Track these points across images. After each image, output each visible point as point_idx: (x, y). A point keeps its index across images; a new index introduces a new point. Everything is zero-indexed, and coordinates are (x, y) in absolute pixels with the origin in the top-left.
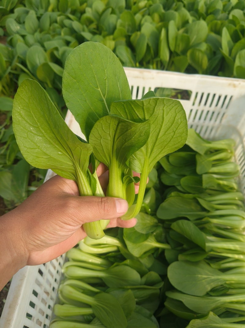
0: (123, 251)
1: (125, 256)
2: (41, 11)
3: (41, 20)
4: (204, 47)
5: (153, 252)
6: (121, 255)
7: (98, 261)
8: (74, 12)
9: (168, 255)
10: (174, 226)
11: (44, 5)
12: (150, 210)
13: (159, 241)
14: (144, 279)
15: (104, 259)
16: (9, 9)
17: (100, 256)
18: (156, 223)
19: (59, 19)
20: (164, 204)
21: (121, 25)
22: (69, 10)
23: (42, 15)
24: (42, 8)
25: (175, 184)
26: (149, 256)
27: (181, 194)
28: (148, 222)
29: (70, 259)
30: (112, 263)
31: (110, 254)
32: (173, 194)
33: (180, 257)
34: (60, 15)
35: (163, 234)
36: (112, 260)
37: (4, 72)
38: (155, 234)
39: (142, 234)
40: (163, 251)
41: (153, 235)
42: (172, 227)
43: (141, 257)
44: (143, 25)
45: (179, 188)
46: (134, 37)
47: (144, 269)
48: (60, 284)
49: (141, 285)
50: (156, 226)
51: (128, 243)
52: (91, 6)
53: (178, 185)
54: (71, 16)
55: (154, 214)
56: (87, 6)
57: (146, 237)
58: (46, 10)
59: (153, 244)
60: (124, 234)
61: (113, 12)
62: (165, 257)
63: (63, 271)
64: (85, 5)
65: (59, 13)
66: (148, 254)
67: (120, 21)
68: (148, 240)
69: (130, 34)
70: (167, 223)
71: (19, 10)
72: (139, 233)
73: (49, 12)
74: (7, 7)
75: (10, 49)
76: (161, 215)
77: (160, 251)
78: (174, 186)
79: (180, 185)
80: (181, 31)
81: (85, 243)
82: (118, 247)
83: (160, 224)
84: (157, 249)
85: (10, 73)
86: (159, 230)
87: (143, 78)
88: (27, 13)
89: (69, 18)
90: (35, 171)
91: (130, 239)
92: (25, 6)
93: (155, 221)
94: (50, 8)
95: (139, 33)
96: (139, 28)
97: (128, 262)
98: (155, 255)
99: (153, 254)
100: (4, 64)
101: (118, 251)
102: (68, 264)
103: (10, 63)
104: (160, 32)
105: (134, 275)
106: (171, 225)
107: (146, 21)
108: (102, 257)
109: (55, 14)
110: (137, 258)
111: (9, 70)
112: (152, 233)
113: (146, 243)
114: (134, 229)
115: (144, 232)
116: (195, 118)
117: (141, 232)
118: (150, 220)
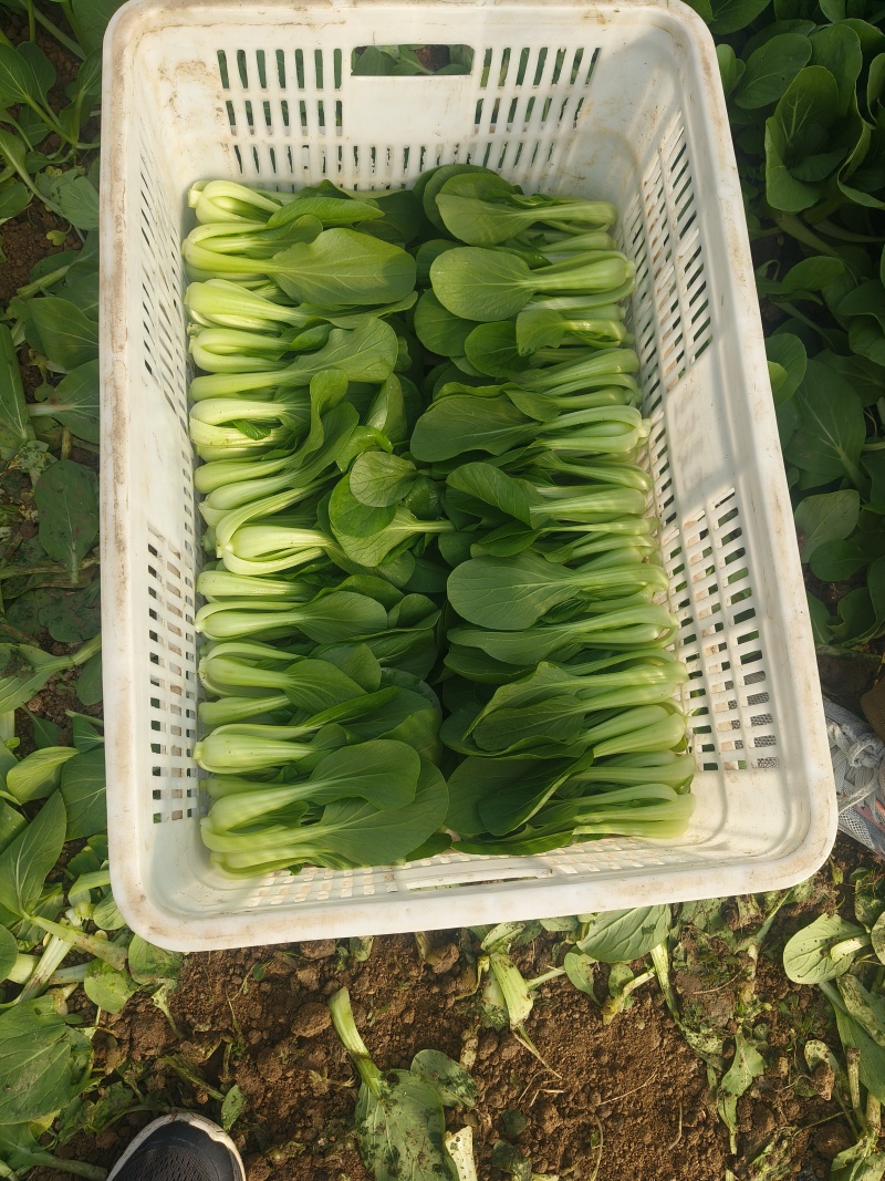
0: (335, 556)
1: (342, 567)
5: (410, 546)
6: (334, 566)
7: (280, 588)
9: (446, 548)
10: (455, 479)
12: (390, 443)
13: (422, 517)
14: (395, 614)
15: (292, 580)
17: (280, 576)
18: (410, 471)
20: (427, 418)
25: (450, 355)
26: (402, 557)
27: (468, 388)
28: (391, 471)
29: (209, 598)
30: (317, 589)
31: (306, 569)
32: (446, 389)
33: (475, 549)
35: (433, 497)
36: (313, 581)
38: (409, 500)
39: (378, 510)
40: (435, 536)
41: (405, 504)
42: (448, 481)
43: (381, 564)
45: (460, 365)
47: (392, 590)
48: (199, 658)
49: (389, 628)
50: (412, 479)
51: (344, 539)
53: (459, 357)
55: (402, 449)
57: (388, 514)
59: (407, 526)
60: (332, 522)
62: (439, 552)
63: (199, 627)
66: (399, 553)
68: (395, 520)
70: (437, 470)
72: (370, 508)
77: (427, 540)
78: (450, 361)
79: (464, 356)
81: (236, 554)
82: (322, 548)
83: (420, 473)
84: (421, 535)
86: (422, 488)
91: (346, 529)
93: (409, 465)
97: (351, 581)
98: (417, 551)
99: (411, 550)
101: (324, 557)
102: (206, 611)
105: (371, 610)
106: (446, 476)
108: (286, 577)
110: (372, 568)
112: (403, 500)
113: (390, 528)
114: (357, 502)
115: (382, 504)
116: (494, 119)
117: (374, 505)
118: (395, 467)
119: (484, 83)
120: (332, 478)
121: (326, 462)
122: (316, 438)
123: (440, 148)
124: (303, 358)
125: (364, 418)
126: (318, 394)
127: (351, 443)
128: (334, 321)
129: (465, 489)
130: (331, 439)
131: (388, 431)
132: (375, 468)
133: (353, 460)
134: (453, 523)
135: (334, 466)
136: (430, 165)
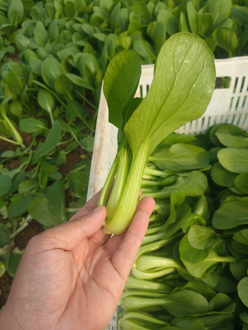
0: (182, 272)
1: (185, 278)
2: (48, 20)
3: (50, 29)
4: (230, 23)
5: (215, 268)
6: (180, 277)
7: (156, 286)
8: (81, 15)
9: (234, 270)
10: (237, 237)
11: (50, 13)
12: (204, 221)
13: (220, 255)
14: (212, 304)
15: (161, 283)
16: (16, 25)
17: (156, 280)
18: (213, 234)
19: (67, 24)
20: (219, 211)
21: (134, 18)
22: (77, 13)
23: (49, 24)
24: (48, 17)
25: (228, 186)
26: (212, 274)
27: (239, 198)
28: (204, 234)
30: (173, 288)
31: (168, 278)
32: (228, 199)
34: (68, 21)
35: (224, 246)
36: (171, 283)
37: (22, 91)
38: (214, 246)
39: (200, 250)
40: (228, 265)
41: (212, 248)
42: (234, 238)
43: (203, 277)
44: (158, 13)
45: (233, 190)
46: (151, 28)
47: (210, 290)
48: (118, 319)
49: (209, 311)
50: (213, 237)
51: (186, 264)
52: (98, 5)
53: (232, 187)
54: (79, 19)
55: (209, 224)
56: (94, 5)
57: (206, 252)
58: (53, 18)
59: (214, 259)
60: (181, 255)
61: (123, 6)
62: (230, 273)
64: (92, 4)
65: (66, 19)
66: (210, 272)
67: (132, 14)
68: (209, 256)
69: (145, 26)
70: (227, 233)
71: (26, 24)
72: (196, 249)
73: (57, 20)
74: (14, 23)
75: (24, 65)
76: (217, 224)
77: (224, 266)
78: (227, 189)
79: (234, 186)
80: (201, 11)
81: (137, 269)
82: (175, 268)
83: (217, 235)
84: (220, 264)
85: (28, 92)
86: (219, 241)
88: (34, 24)
89: (78, 22)
90: (70, 191)
91: (187, 259)
92: (31, 18)
93: (212, 231)
94: (57, 16)
95: (155, 23)
96: (154, 17)
97: (189, 285)
98: (218, 271)
99: (216, 270)
100: (21, 83)
101: (176, 272)
103: (26, 81)
104: (178, 17)
105: (200, 300)
106: (232, 236)
107: (160, 8)
108: (159, 281)
109: (63, 20)
110: (199, 279)
111: (26, 88)
112: (211, 247)
113: (207, 259)
114: (191, 246)
115: (202, 248)
116: (237, 106)
117: (199, 248)
118: (206, 232)
119: (234, 92)
120: (180, 236)
121: (177, 228)
122: (172, 219)
123: (216, 117)
124: (166, 188)
125: (193, 210)
126: (173, 201)
127: (188, 220)
128: (179, 174)
129: (243, 241)
130: (179, 218)
131: (204, 216)
132: (197, 232)
133: (189, 228)
134: (235, 259)
135: (181, 230)
136: (212, 124)
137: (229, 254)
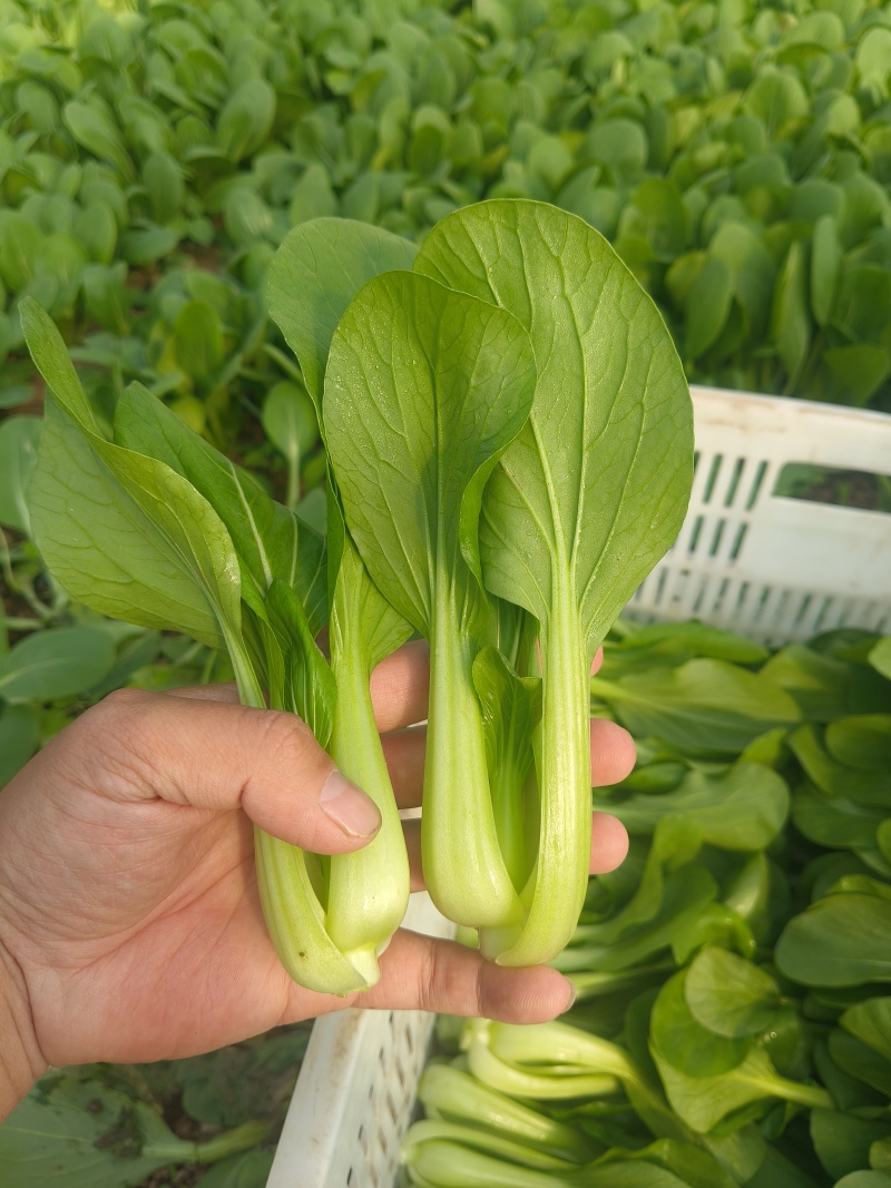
0: (643, 1099)
1: (650, 1122)
2: (346, 168)
3: (349, 196)
5: (758, 1115)
6: (633, 1115)
7: (538, 1127)
8: (459, 175)
9: (825, 1135)
10: (857, 1018)
11: (357, 149)
12: (752, 943)
13: (783, 1072)
15: (559, 1121)
16: (237, 155)
17: (544, 1107)
18: (771, 995)
19: (409, 196)
20: (807, 921)
21: (637, 227)
22: (446, 166)
23: (349, 182)
24: (349, 154)
25: (854, 844)
26: (744, 1132)
27: (883, 888)
28: (741, 987)
29: (431, 1111)
31: (589, 1108)
32: (847, 883)
33: (877, 1152)
34: (412, 184)
35: (801, 1044)
36: (595, 1131)
37: (216, 371)
38: (767, 1038)
39: (720, 1039)
40: (803, 1116)
41: (760, 1043)
42: (846, 1021)
43: (712, 1133)
44: (714, 230)
45: (870, 860)
46: (679, 272)
50: (768, 1008)
51: (667, 1072)
52: (523, 156)
53: (866, 850)
54: (452, 188)
55: (764, 958)
56: (509, 155)
57: (738, 1049)
58: (365, 164)
59: (759, 1080)
60: (655, 1036)
61: (604, 180)
62: (809, 1142)
63: (404, 1156)
64: (500, 153)
65: (409, 176)
66: (739, 1122)
67: (630, 214)
68: (746, 1065)
69: (665, 258)
70: (823, 1001)
71: (270, 162)
72: (707, 1033)
73: (376, 174)
74: (231, 149)
75: (235, 290)
76: (791, 961)
77: (789, 1113)
78: (848, 852)
79: (875, 848)
80: (857, 254)
81: (491, 1048)
82: (619, 1081)
83: (784, 1001)
84: (776, 1103)
85: (239, 378)
87: (744, 428)
88: (298, 171)
89: (442, 194)
91: (674, 1058)
92: (288, 147)
93: (770, 985)
94: (380, 159)
95: (700, 257)
96: (699, 239)
97: (662, 1149)
98: (766, 1129)
99: (758, 1122)
100: (220, 346)
101: (620, 1094)
102: (426, 1130)
103: (237, 343)
104: (781, 259)
106: (841, 1012)
107: (722, 214)
108: (555, 1113)
109: (397, 181)
110: (696, 1135)
111: (236, 366)
112: (758, 1036)
113: (737, 1076)
114: (689, 1015)
115: (727, 1031)
117: (718, 1029)
118: (748, 982)
120: (659, 972)
121: (655, 943)
122: (644, 908)
123: (850, 603)
124: (643, 800)
125: (724, 894)
126: (662, 846)
127: (699, 924)
128: (693, 765)
129: (874, 1040)
130: (671, 911)
131: (753, 922)
132: (720, 974)
133: (695, 952)
134: (833, 1096)
135: (667, 953)
136: (830, 624)
137: (815, 1078)
